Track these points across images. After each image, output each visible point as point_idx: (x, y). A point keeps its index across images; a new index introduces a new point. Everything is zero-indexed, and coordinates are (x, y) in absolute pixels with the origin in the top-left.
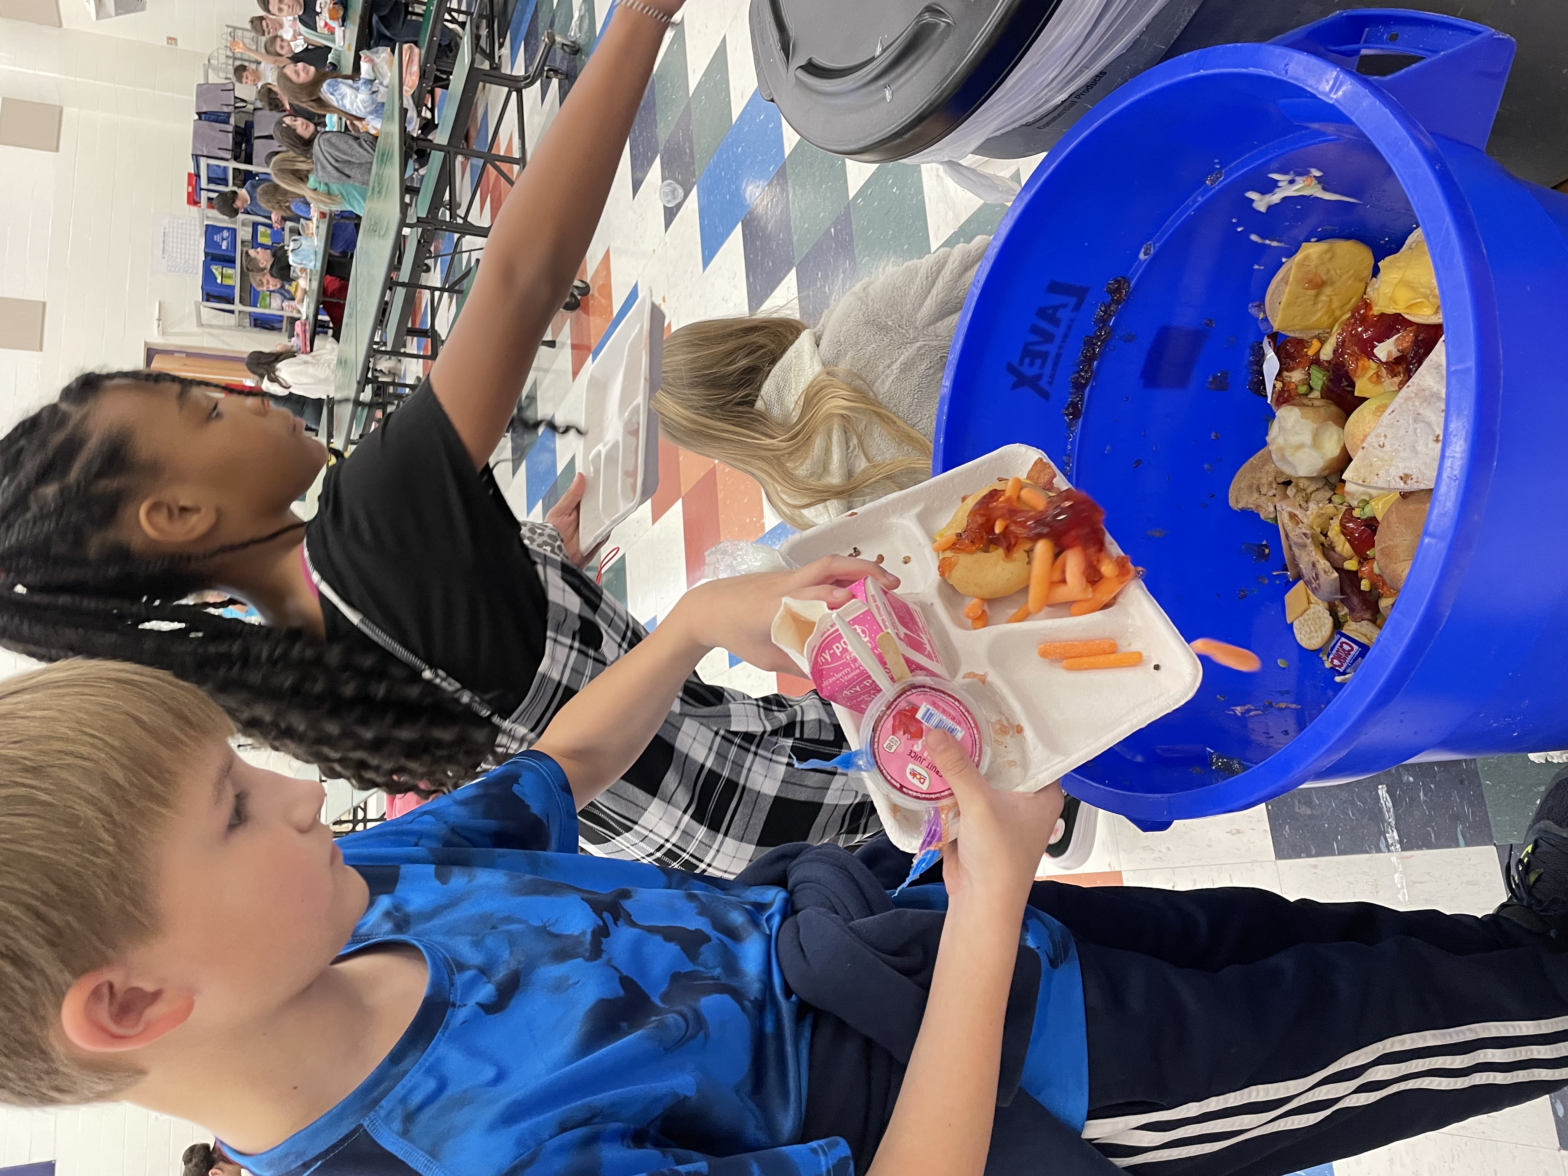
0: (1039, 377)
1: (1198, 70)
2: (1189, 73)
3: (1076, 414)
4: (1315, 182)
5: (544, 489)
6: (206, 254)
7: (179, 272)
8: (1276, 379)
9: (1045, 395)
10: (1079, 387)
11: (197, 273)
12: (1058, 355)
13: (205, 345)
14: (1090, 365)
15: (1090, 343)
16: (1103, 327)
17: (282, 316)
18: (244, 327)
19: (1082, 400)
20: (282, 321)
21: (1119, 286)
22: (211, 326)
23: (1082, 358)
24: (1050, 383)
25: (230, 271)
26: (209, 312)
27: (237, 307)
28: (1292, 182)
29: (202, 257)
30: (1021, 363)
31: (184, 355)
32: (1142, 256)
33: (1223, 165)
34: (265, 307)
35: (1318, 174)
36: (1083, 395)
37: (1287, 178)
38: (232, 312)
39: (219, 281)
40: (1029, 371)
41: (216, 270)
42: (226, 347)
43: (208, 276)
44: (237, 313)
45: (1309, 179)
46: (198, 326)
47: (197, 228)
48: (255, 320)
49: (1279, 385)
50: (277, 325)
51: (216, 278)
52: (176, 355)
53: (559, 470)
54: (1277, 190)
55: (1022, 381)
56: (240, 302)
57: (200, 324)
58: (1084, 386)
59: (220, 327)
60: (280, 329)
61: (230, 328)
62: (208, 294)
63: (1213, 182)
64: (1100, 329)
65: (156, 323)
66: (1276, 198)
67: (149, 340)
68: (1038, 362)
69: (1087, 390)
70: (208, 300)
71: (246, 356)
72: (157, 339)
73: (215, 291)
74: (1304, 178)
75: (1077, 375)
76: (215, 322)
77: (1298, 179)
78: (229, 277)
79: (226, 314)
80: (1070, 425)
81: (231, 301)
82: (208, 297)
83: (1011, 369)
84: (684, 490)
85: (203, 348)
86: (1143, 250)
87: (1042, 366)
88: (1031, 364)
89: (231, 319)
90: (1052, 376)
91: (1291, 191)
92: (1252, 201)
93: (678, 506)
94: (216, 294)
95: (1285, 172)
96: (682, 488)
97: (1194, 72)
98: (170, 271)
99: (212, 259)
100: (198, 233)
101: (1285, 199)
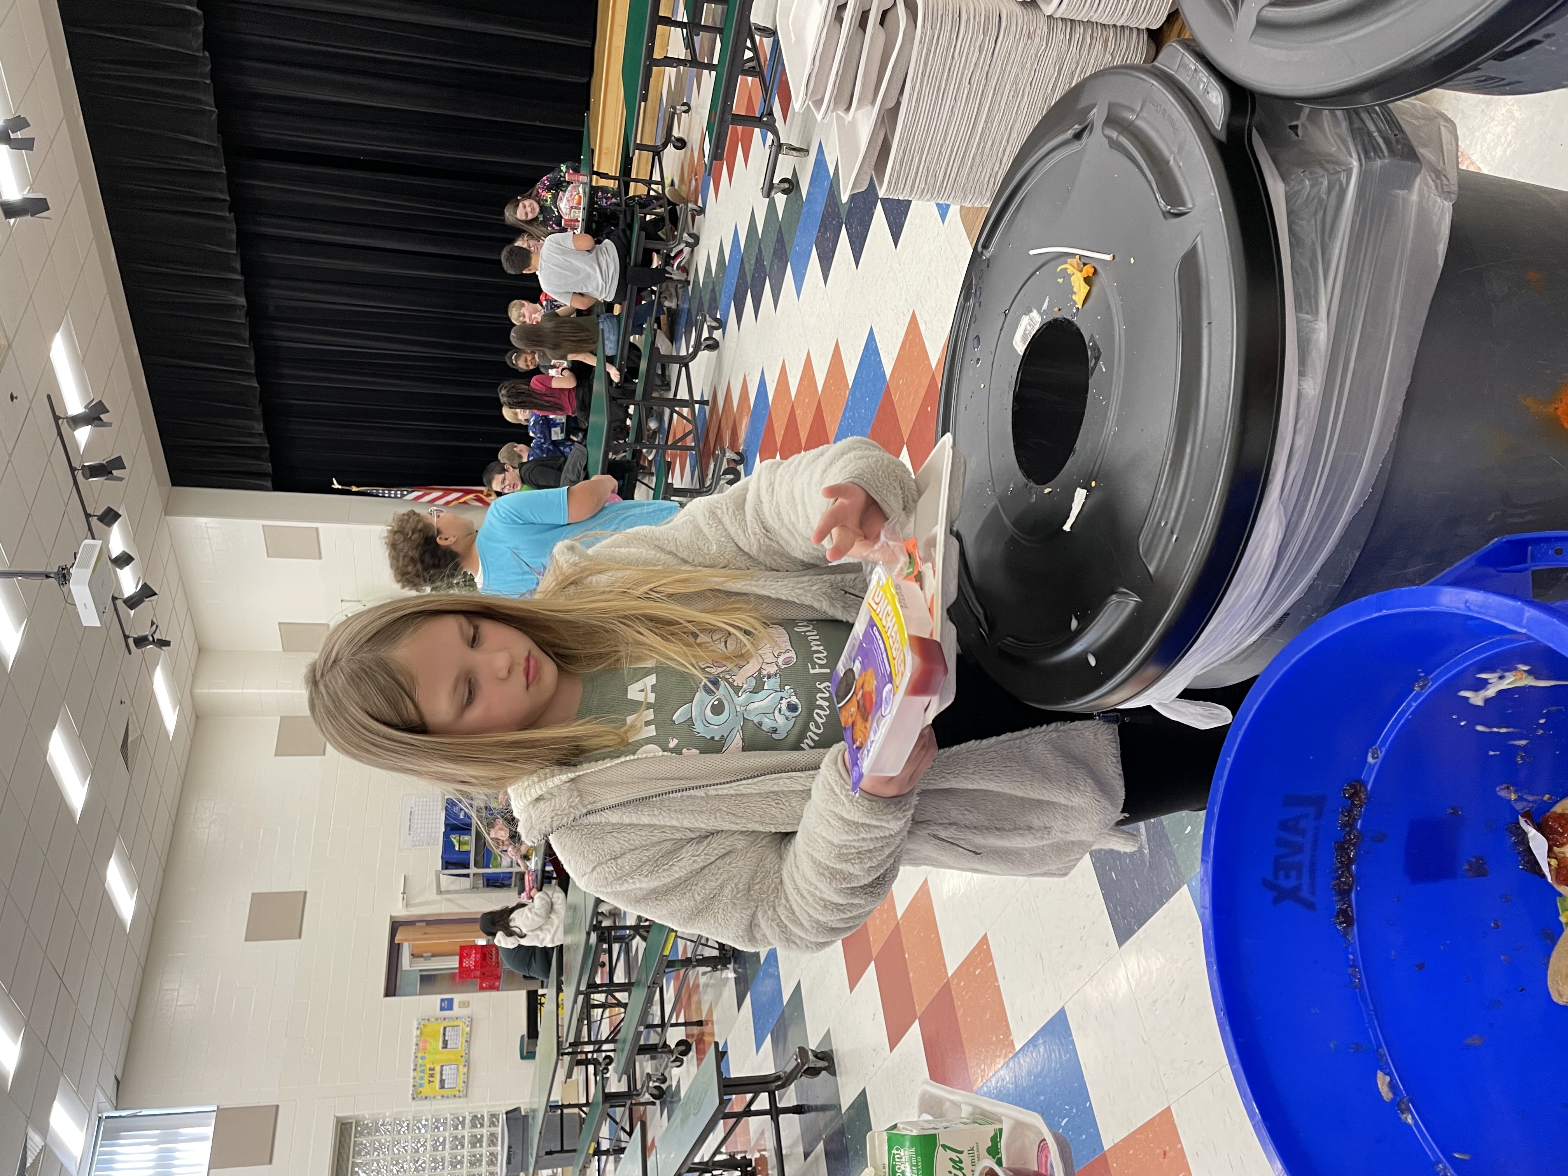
0: (1298, 888)
1: (1380, 611)
2: (1371, 613)
3: (1349, 921)
4: (1525, 675)
5: (772, 1022)
6: (446, 825)
7: (422, 845)
8: (1549, 857)
9: (1311, 906)
10: (1344, 894)
11: (437, 845)
12: (1313, 864)
13: (443, 911)
14: (1349, 870)
15: (1342, 847)
16: (1351, 830)
17: (511, 873)
18: (477, 888)
19: (1350, 906)
20: (511, 878)
21: (1356, 791)
22: (448, 892)
23: (1339, 865)
24: (1313, 893)
25: (467, 838)
26: (447, 881)
27: (473, 870)
28: (1501, 678)
29: (443, 829)
30: (1276, 876)
31: (424, 924)
32: (1370, 759)
33: (1428, 672)
34: (496, 867)
35: (1526, 668)
36: (1350, 900)
37: (1497, 675)
38: (467, 876)
39: (457, 849)
40: (1289, 884)
41: (454, 839)
42: (461, 910)
43: (448, 845)
44: (471, 876)
45: (1518, 674)
46: (437, 894)
47: (440, 803)
48: (488, 880)
49: (1554, 862)
50: (506, 882)
51: (454, 846)
52: (417, 924)
53: (786, 999)
54: (1489, 686)
55: (1282, 895)
56: (475, 866)
57: (440, 892)
58: (1349, 891)
59: (457, 892)
60: (509, 886)
61: (465, 891)
62: (447, 862)
63: (1422, 688)
64: (1349, 833)
65: (401, 896)
66: (1491, 692)
67: (393, 914)
68: (1293, 873)
69: (1353, 895)
70: (447, 868)
71: (479, 916)
72: (400, 911)
73: (454, 858)
74: (1514, 673)
75: (1338, 881)
76: (453, 888)
77: (1506, 674)
78: (466, 843)
79: (462, 878)
80: (1345, 935)
81: (466, 866)
82: (447, 864)
83: (1266, 883)
84: (919, 1009)
85: (441, 914)
86: (1370, 754)
87: (1299, 877)
88: (1287, 877)
89: (466, 883)
90: (1312, 885)
91: (1505, 685)
92: (1467, 698)
93: (916, 1027)
94: (454, 861)
95: (1492, 670)
96: (917, 1008)
97: (1376, 612)
98: (415, 845)
99: (452, 830)
100: (440, 807)
101: (1501, 693)
